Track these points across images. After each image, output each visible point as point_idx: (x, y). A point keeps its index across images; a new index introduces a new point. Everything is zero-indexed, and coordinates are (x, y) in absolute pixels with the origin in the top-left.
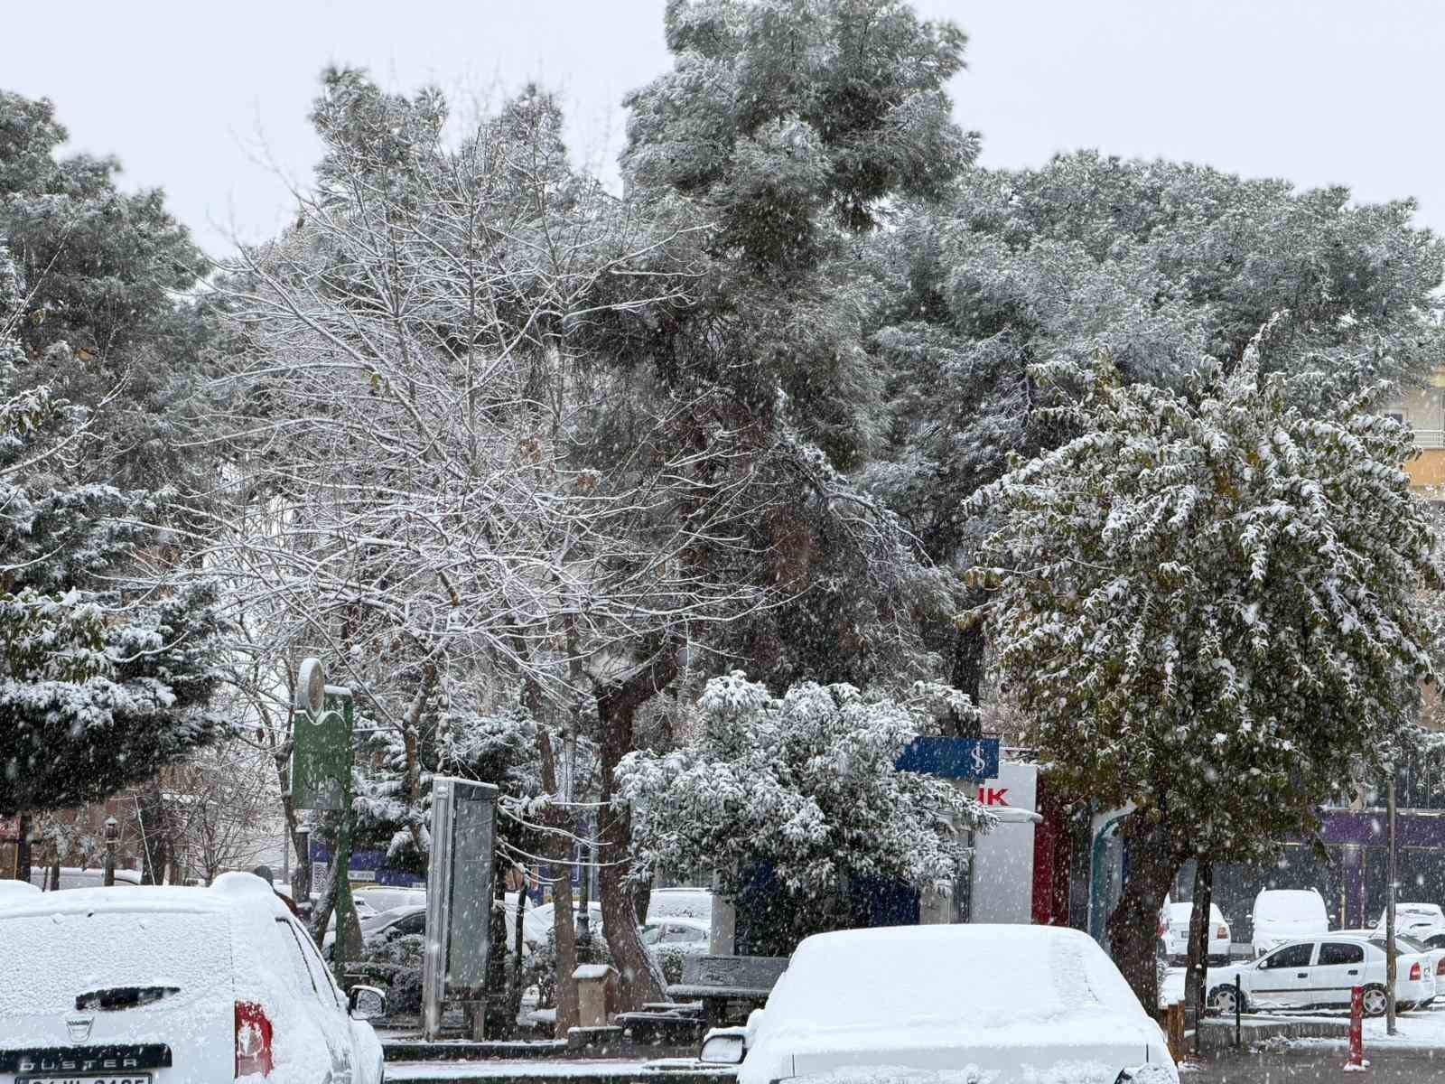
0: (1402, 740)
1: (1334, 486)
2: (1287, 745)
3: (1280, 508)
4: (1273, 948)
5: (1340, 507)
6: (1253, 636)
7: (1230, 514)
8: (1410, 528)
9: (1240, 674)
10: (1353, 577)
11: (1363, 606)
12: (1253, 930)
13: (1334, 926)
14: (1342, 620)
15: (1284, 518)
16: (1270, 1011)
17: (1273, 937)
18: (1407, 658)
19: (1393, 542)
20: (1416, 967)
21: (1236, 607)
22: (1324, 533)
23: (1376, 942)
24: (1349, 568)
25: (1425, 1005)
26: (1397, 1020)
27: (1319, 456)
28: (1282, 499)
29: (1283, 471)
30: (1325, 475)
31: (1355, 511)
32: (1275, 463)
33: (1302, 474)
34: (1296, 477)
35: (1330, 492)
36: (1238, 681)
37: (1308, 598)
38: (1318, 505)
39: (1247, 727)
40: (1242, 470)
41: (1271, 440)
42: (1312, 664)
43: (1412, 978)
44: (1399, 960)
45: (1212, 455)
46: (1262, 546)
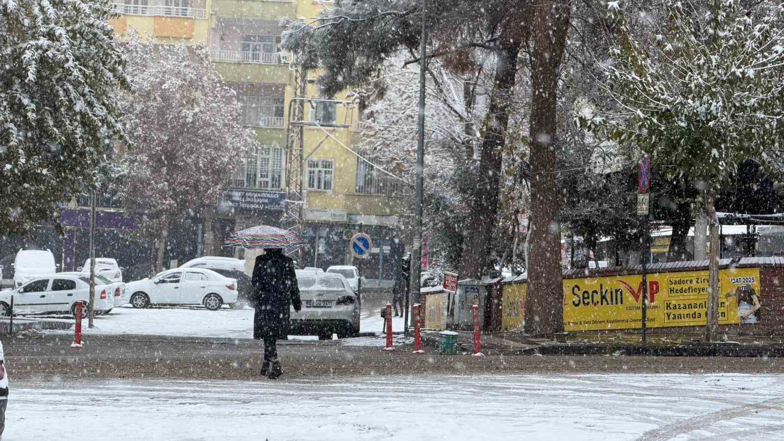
0: (104, 171)
1: (73, 31)
2: (45, 172)
3: (43, 42)
4: (26, 282)
5: (75, 43)
6: (27, 111)
7: (16, 44)
8: (113, 56)
9: (19, 131)
10: (83, 81)
11: (87, 97)
12: (14, 272)
13: (59, 270)
14: (75, 104)
15: (46, 47)
16: (24, 315)
17: (26, 275)
18: (110, 126)
19: (104, 63)
20: (104, 292)
21: (18, 95)
22: (67, 56)
23: (83, 279)
24: (81, 76)
25: (107, 312)
26: (94, 320)
27: (65, 15)
28: (45, 37)
29: (46, 21)
30: (68, 24)
31: (83, 45)
32: (42, 16)
33: (56, 24)
34: (52, 25)
35: (71, 34)
36: (18, 135)
37: (57, 91)
38: (65, 41)
39: (23, 161)
40: (23, 20)
41: (39, 4)
42: (59, 127)
43: (102, 298)
44: (96, 287)
45: (9, 11)
46: (34, 62)
